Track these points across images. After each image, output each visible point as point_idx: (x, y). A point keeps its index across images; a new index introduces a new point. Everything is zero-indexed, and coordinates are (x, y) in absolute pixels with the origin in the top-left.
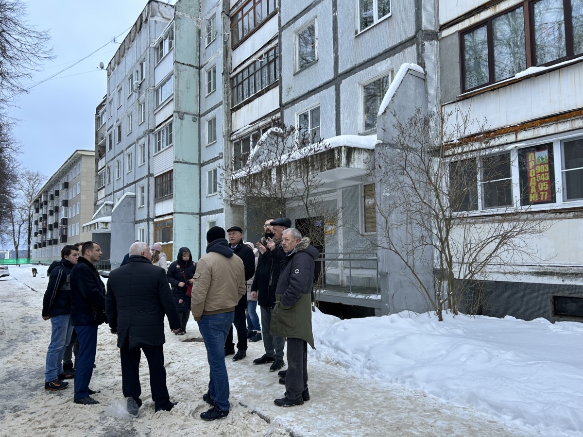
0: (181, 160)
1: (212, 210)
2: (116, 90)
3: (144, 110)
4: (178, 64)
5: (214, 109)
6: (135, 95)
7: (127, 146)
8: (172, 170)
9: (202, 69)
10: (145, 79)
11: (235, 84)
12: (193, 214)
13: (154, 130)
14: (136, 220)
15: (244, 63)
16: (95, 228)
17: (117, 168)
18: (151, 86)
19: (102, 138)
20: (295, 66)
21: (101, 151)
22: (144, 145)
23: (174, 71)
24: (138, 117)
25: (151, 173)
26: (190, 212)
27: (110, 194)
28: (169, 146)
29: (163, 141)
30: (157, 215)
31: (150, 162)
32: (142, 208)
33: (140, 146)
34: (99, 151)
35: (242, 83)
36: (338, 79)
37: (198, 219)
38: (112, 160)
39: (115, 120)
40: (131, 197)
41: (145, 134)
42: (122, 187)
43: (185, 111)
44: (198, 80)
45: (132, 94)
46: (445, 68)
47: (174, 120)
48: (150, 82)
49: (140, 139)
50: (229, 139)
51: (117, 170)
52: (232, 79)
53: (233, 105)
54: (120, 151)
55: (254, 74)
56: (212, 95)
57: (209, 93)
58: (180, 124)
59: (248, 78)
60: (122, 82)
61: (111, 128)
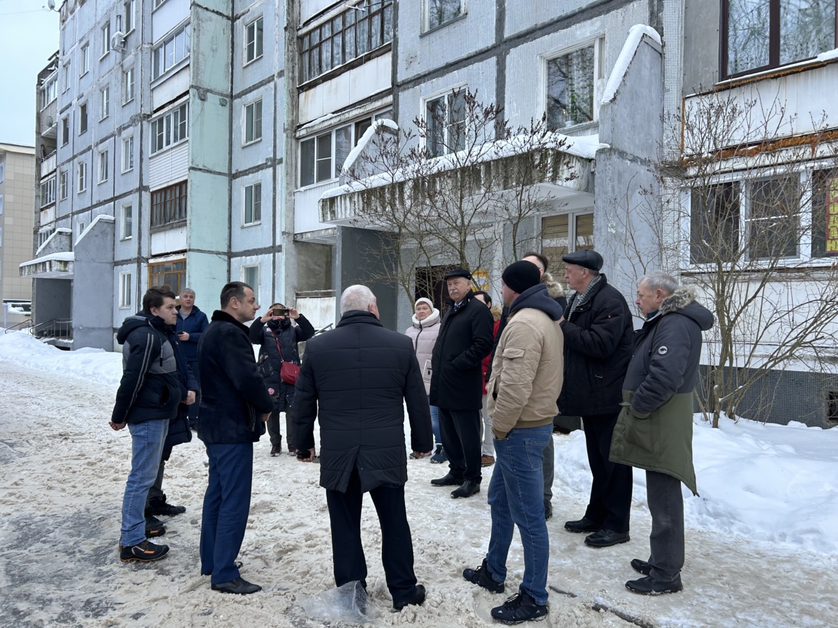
0: (201, 167)
1: (250, 249)
2: (77, 46)
3: (132, 80)
4: (198, 8)
5: (258, 88)
6: (115, 56)
7: (98, 140)
8: (185, 182)
9: (238, 21)
10: (134, 30)
11: (306, 47)
12: (218, 253)
13: (151, 115)
14: (116, 260)
15: (323, 13)
16: (45, 270)
17: (79, 175)
18: (146, 41)
19: (51, 125)
20: (423, 22)
21: (46, 146)
22: (132, 138)
23: (192, 19)
24: (119, 92)
25: (144, 184)
26: (213, 250)
27: (67, 216)
28: (179, 142)
29: (168, 132)
30: (153, 254)
31: (143, 166)
32: (129, 241)
33: (124, 139)
34: (42, 145)
35: (320, 45)
36: (503, 47)
37: (226, 263)
38: (69, 161)
39: (76, 95)
40: (107, 222)
41: (133, 122)
42: (89, 205)
43: (209, 88)
44: (230, 39)
45: (108, 54)
46: (693, 38)
47: (191, 101)
48: (145, 36)
49: (125, 128)
50: (293, 135)
51: (79, 178)
52: (301, 38)
53: (301, 81)
54: (85, 147)
55: (343, 32)
56: (255, 65)
57: (248, 61)
58: (200, 108)
59: (332, 38)
60: (89, 33)
61: (67, 108)
